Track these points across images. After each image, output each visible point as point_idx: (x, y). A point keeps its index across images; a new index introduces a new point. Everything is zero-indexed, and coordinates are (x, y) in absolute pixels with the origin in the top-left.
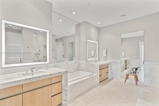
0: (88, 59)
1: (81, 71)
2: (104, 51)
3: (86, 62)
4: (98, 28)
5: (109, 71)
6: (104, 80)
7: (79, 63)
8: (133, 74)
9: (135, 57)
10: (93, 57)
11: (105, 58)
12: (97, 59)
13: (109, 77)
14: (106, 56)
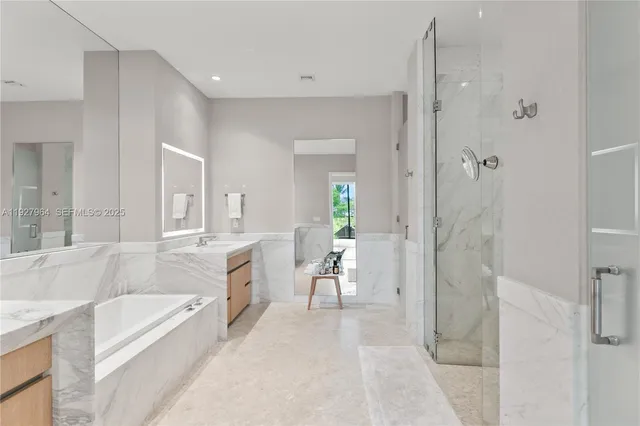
0: (166, 235)
1: (129, 293)
2: (234, 199)
3: (161, 249)
4: (208, 99)
5: (255, 275)
6: (240, 314)
7: (113, 256)
8: (332, 275)
9: (318, 219)
10: (183, 223)
11: (236, 225)
12: (202, 230)
13: (255, 300)
14: (239, 217)
